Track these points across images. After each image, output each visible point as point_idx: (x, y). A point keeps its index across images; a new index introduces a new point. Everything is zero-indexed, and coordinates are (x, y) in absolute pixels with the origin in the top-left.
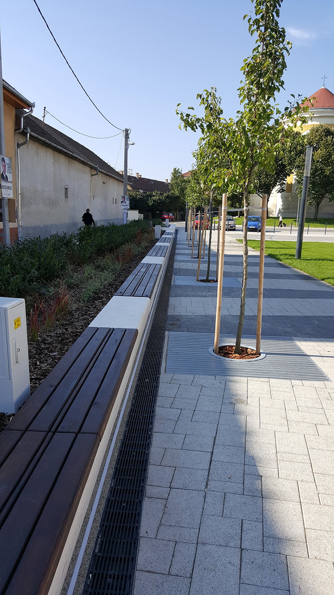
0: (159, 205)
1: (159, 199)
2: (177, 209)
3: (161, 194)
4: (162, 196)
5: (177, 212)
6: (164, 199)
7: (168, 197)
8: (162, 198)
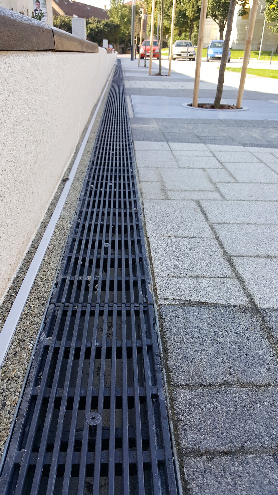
0: (97, 35)
1: (97, 27)
2: (117, 40)
3: (98, 21)
4: (100, 23)
5: (117, 44)
6: (103, 27)
7: (106, 25)
8: (100, 26)
